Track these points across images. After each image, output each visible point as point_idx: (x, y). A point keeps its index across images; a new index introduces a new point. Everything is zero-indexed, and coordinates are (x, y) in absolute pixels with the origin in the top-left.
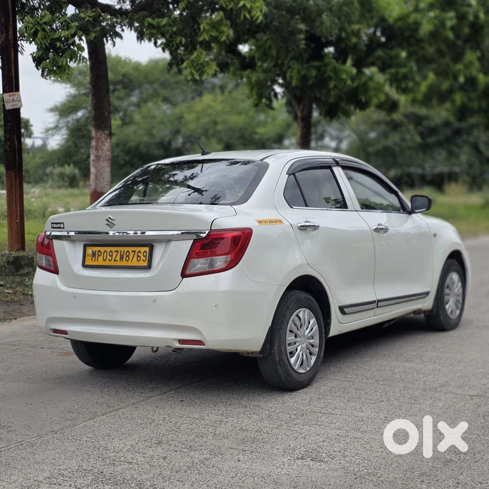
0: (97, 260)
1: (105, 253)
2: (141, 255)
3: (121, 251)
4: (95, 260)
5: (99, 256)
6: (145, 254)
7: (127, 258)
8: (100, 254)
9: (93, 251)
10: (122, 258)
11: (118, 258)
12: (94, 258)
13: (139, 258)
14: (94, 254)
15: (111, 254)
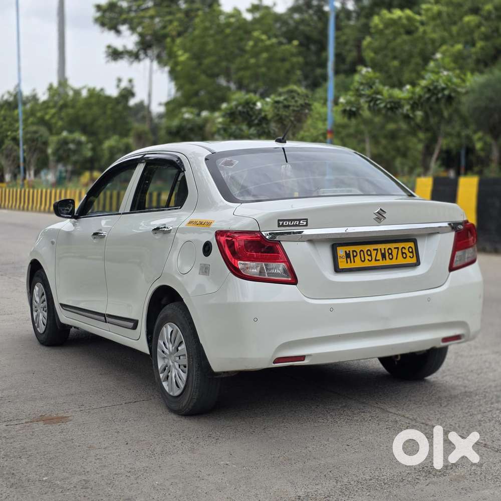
0: (354, 262)
1: (362, 253)
2: (406, 251)
3: (381, 249)
4: (351, 262)
5: (354, 257)
6: (411, 250)
7: (391, 257)
8: (355, 254)
9: (346, 252)
10: (384, 256)
11: (379, 257)
12: (349, 260)
13: (404, 256)
14: (348, 255)
15: (369, 253)
